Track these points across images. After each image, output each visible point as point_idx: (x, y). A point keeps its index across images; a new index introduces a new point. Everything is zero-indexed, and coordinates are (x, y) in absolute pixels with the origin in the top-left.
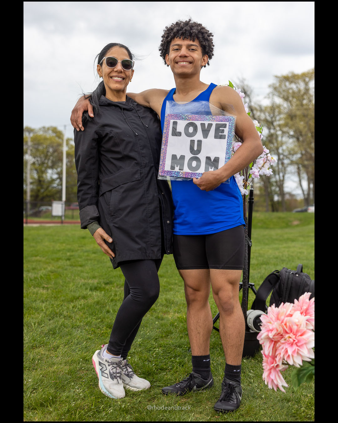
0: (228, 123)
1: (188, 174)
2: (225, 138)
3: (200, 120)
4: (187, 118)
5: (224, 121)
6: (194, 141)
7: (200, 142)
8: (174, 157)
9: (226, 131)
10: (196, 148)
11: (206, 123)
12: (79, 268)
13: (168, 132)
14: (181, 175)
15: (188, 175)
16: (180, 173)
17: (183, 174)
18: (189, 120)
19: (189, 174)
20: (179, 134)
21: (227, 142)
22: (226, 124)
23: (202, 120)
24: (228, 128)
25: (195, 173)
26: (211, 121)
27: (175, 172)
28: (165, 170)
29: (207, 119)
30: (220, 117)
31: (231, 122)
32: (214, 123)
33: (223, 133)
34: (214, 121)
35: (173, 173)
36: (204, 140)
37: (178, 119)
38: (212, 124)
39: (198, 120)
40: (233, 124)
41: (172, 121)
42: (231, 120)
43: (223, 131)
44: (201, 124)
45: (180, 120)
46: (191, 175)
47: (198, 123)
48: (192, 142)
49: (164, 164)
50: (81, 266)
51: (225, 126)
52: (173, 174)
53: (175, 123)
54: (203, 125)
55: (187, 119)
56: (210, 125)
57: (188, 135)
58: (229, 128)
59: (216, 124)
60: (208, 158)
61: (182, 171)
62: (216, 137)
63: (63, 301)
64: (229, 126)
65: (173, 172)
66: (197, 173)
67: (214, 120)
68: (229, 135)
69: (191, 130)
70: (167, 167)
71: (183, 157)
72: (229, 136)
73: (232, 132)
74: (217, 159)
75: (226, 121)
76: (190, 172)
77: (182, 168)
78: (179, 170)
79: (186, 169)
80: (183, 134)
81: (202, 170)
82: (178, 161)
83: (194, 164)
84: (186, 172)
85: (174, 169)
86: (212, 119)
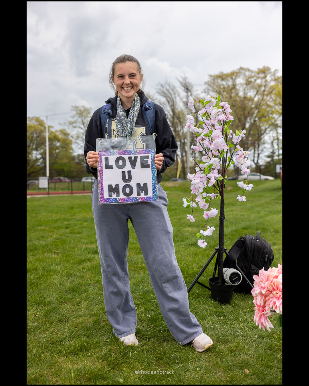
0: (150, 155)
3: (127, 154)
4: (116, 153)
5: (147, 154)
6: (125, 171)
7: (129, 172)
8: (110, 187)
9: (150, 161)
10: (127, 178)
11: (133, 156)
13: (102, 166)
15: (124, 200)
16: (117, 199)
17: (120, 200)
18: (118, 155)
20: (111, 167)
21: (152, 170)
23: (129, 154)
25: (130, 198)
26: (137, 154)
27: (113, 199)
28: (104, 198)
29: (132, 153)
30: (143, 151)
31: (153, 153)
32: (139, 156)
34: (138, 154)
36: (133, 171)
39: (125, 154)
41: (103, 157)
42: (152, 153)
43: (147, 162)
45: (110, 155)
46: (127, 199)
47: (126, 157)
48: (123, 173)
49: (103, 193)
51: (148, 157)
52: (112, 201)
53: (107, 159)
54: (130, 158)
56: (136, 158)
57: (119, 167)
58: (152, 159)
59: (141, 156)
60: (138, 185)
61: (118, 198)
62: (142, 167)
64: (151, 157)
65: (111, 199)
66: (131, 198)
68: (152, 165)
69: (121, 163)
70: (106, 196)
71: (117, 186)
74: (145, 185)
75: (149, 154)
76: (126, 197)
77: (118, 195)
78: (116, 196)
79: (122, 196)
80: (115, 166)
81: (134, 195)
82: (113, 190)
83: (128, 190)
84: (122, 198)
85: (112, 196)
86: (137, 152)
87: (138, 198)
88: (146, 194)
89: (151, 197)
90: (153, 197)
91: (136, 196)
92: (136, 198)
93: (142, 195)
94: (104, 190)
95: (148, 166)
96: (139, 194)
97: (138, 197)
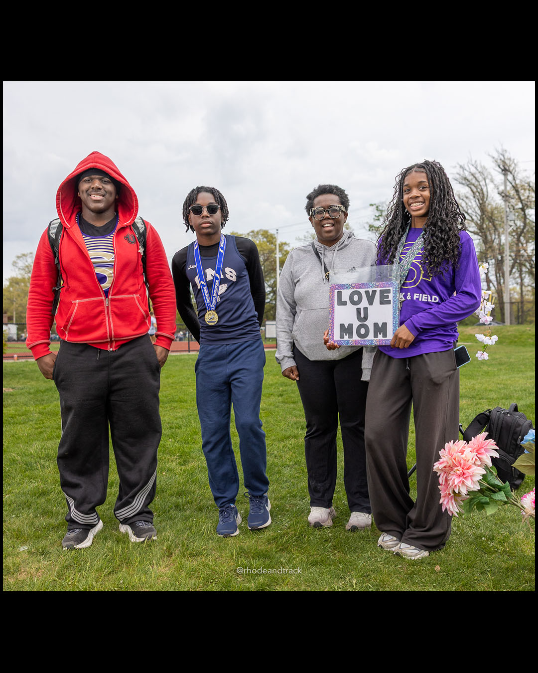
0: (391, 289)
1: (358, 341)
2: (390, 304)
3: (363, 288)
5: (388, 287)
6: (360, 308)
7: (366, 309)
8: (342, 326)
9: (391, 296)
10: (362, 316)
11: (370, 290)
12: (292, 405)
13: (334, 302)
16: (350, 341)
18: (353, 289)
20: (345, 303)
21: (393, 307)
22: (390, 290)
23: (366, 288)
24: (392, 293)
25: (364, 340)
26: (375, 288)
27: (345, 340)
28: (335, 340)
29: (370, 287)
30: (383, 283)
32: (378, 290)
33: (388, 298)
34: (377, 288)
36: (369, 307)
37: (342, 289)
38: (376, 291)
39: (361, 288)
41: (336, 291)
42: (394, 285)
43: (388, 297)
44: (365, 291)
46: (361, 342)
47: (362, 291)
48: (358, 310)
49: (333, 334)
50: (294, 403)
51: (389, 291)
53: (340, 294)
54: (367, 292)
55: (350, 288)
56: (374, 292)
57: (353, 303)
59: (380, 290)
60: (376, 325)
61: (351, 339)
62: (381, 303)
63: (273, 440)
64: (393, 291)
65: (342, 341)
66: (366, 340)
67: (377, 286)
69: (356, 298)
70: (337, 337)
71: (351, 326)
72: (394, 301)
74: (385, 324)
75: (390, 287)
76: (360, 339)
77: (351, 336)
78: (349, 338)
79: (355, 337)
80: (348, 302)
81: (371, 336)
82: (346, 330)
83: (363, 331)
84: (355, 340)
85: (343, 338)
86: (376, 285)
88: (385, 335)
91: (373, 338)
92: (373, 340)
93: (380, 337)
94: (335, 330)
95: (389, 302)
96: (376, 336)
97: (375, 339)
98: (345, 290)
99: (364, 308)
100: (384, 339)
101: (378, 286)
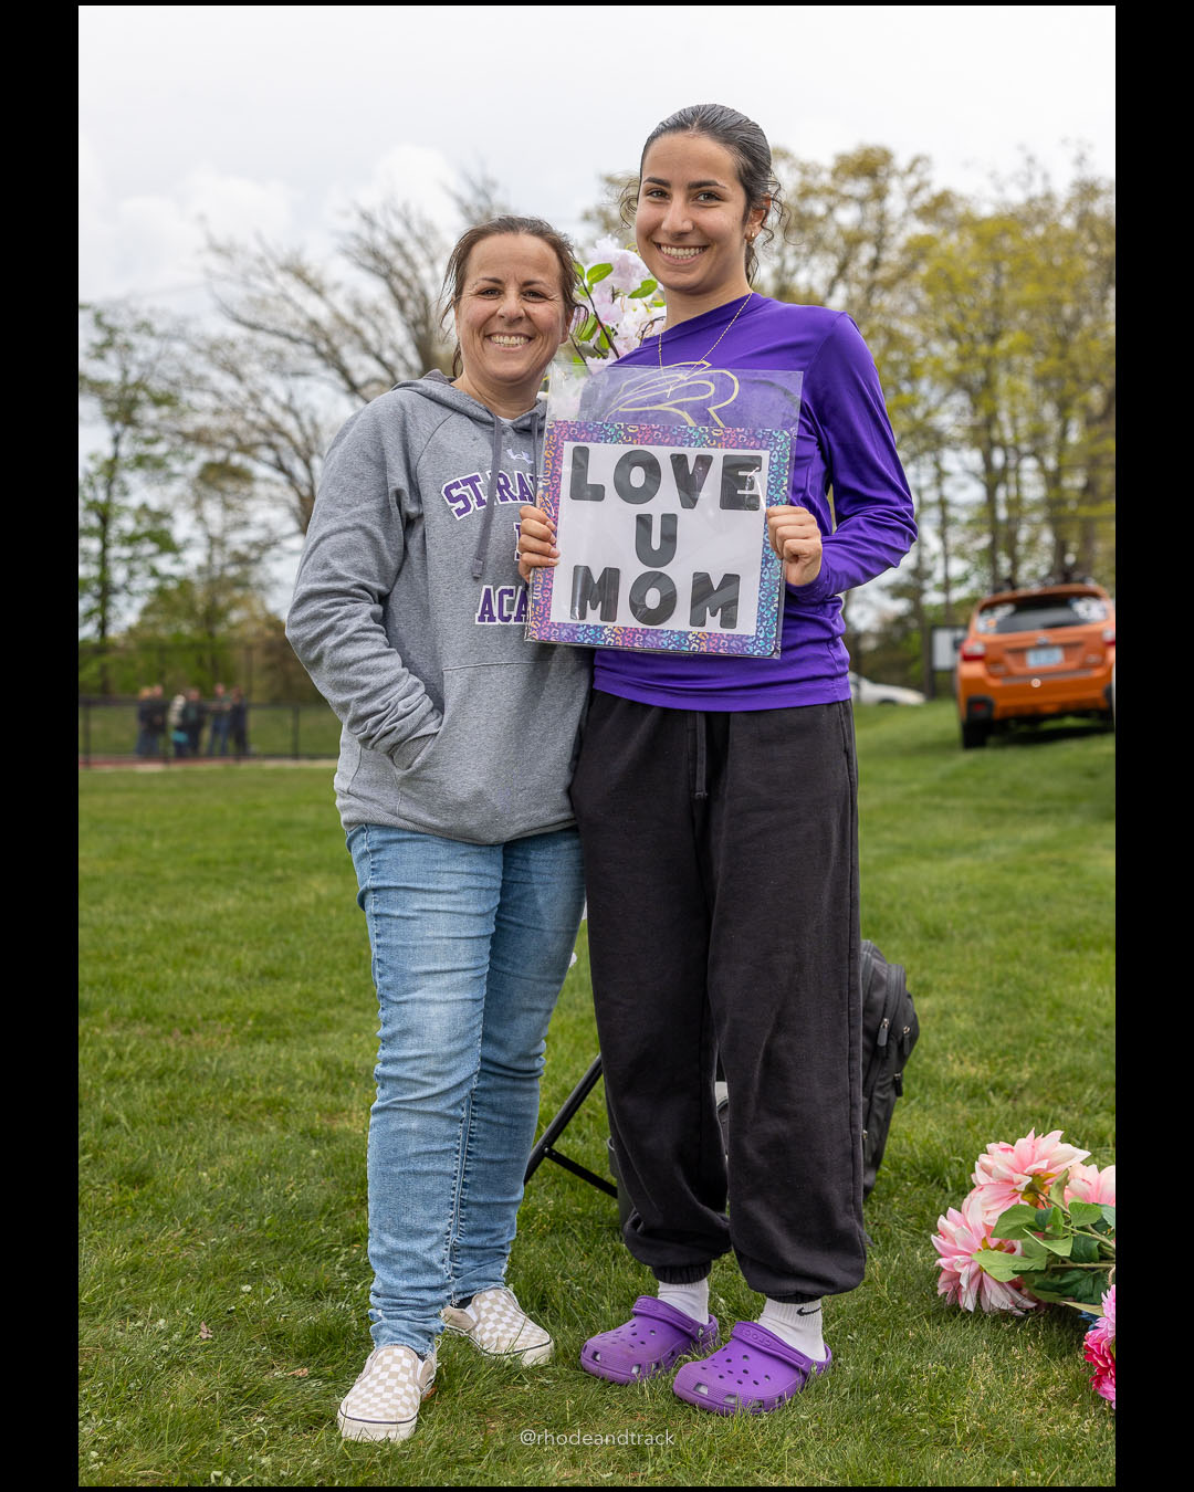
0: (765, 455)
1: (634, 634)
2: (757, 509)
3: (668, 444)
4: (623, 434)
5: (753, 448)
6: (650, 516)
7: (670, 520)
8: (582, 573)
9: (760, 481)
10: (656, 544)
11: (692, 453)
13: (558, 486)
14: (609, 639)
15: (633, 639)
16: (606, 632)
17: (617, 635)
18: (631, 443)
19: (638, 635)
20: (597, 493)
22: (759, 458)
23: (676, 444)
24: (768, 472)
25: (657, 631)
26: (709, 446)
27: (588, 627)
28: (551, 620)
29: (692, 441)
30: (738, 434)
31: (778, 448)
32: (718, 454)
33: (751, 488)
34: (716, 447)
35: (581, 629)
36: (685, 516)
37: (592, 440)
38: (710, 458)
39: (662, 444)
40: (785, 458)
41: (568, 448)
42: (777, 444)
43: (750, 483)
44: (674, 457)
45: (597, 441)
46: (644, 636)
47: (663, 454)
48: (644, 522)
49: (549, 599)
51: (753, 464)
52: (581, 636)
53: (582, 455)
54: (679, 461)
55: (622, 439)
56: (705, 461)
57: (628, 494)
58: (771, 472)
59: (726, 457)
61: (610, 625)
62: (727, 502)
64: (771, 463)
65: (579, 626)
66: (663, 632)
67: (718, 442)
69: (638, 477)
70: (560, 611)
71: (612, 576)
73: (781, 486)
74: (731, 580)
75: (761, 447)
76: (641, 626)
77: (609, 614)
78: (602, 619)
79: (625, 618)
80: (610, 491)
81: (680, 621)
82: (598, 590)
83: (653, 599)
84: (625, 628)
85: (584, 617)
86: (711, 437)
87: (690, 637)
88: (730, 620)
89: (748, 637)
90: (758, 638)
91: (686, 627)
92: (683, 635)
93: (713, 624)
94: (555, 586)
95: (752, 503)
96: (698, 620)
97: (695, 630)
98: (602, 445)
99: (664, 516)
100: (726, 631)
101: (719, 439)
